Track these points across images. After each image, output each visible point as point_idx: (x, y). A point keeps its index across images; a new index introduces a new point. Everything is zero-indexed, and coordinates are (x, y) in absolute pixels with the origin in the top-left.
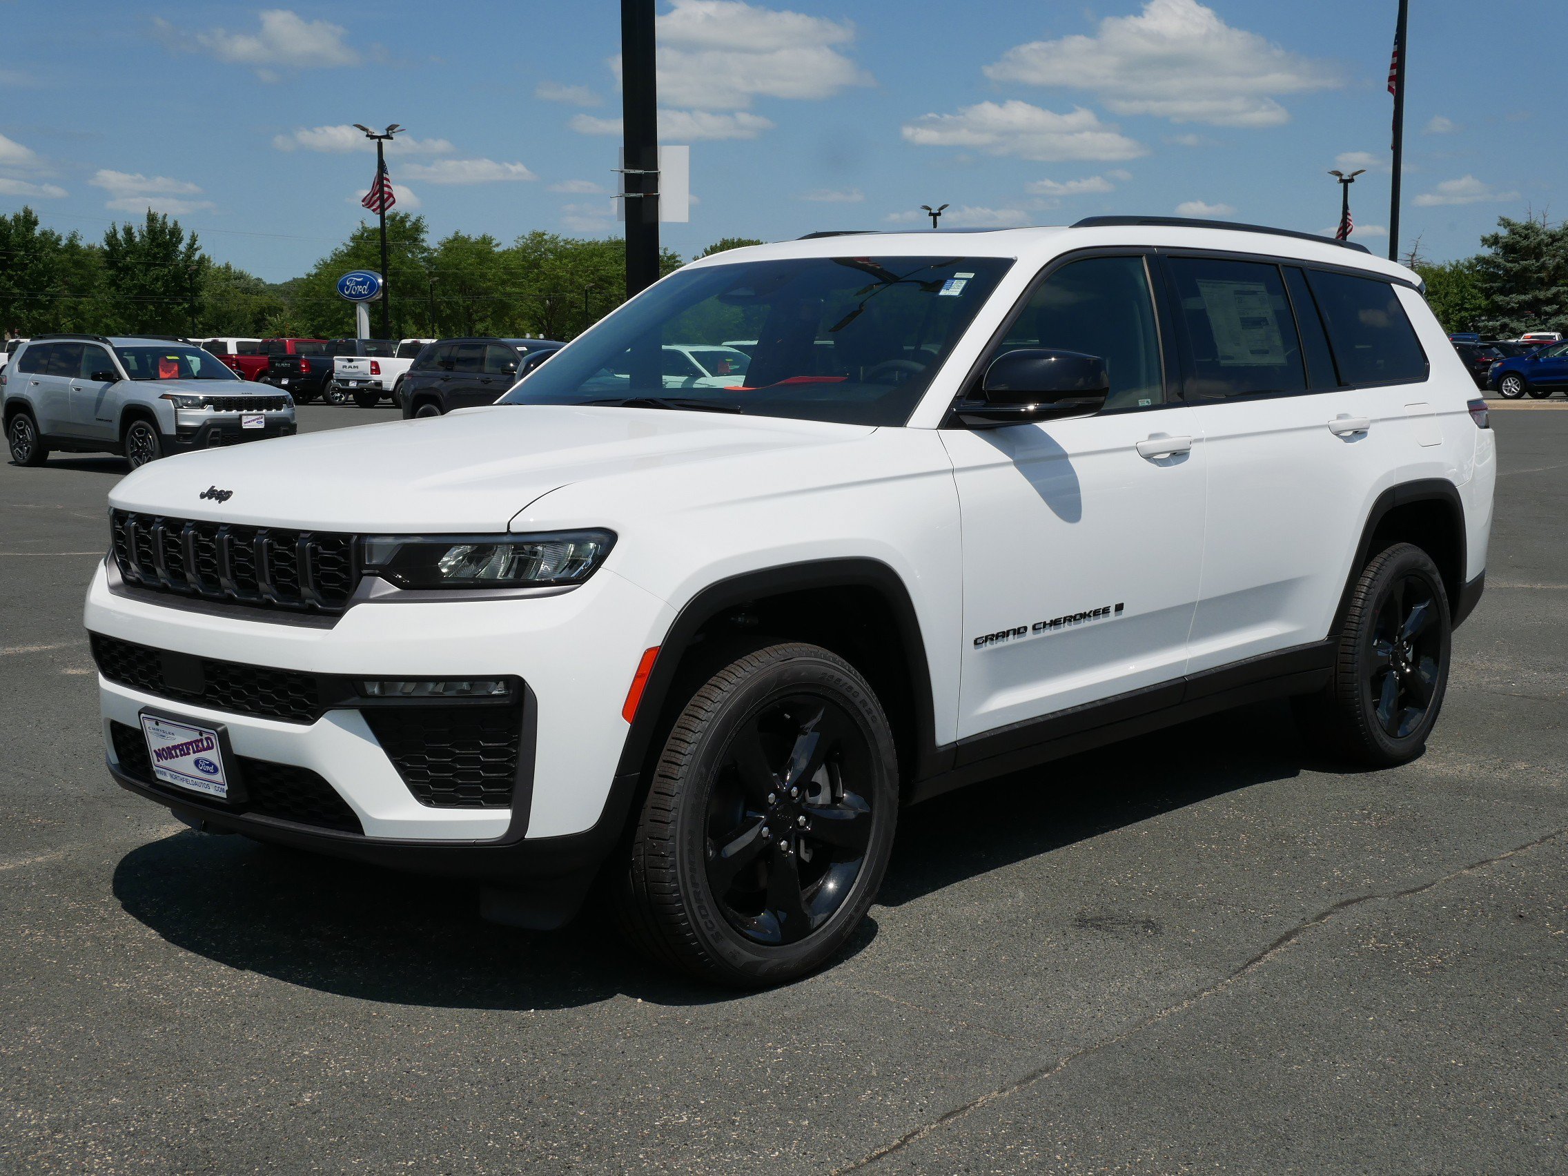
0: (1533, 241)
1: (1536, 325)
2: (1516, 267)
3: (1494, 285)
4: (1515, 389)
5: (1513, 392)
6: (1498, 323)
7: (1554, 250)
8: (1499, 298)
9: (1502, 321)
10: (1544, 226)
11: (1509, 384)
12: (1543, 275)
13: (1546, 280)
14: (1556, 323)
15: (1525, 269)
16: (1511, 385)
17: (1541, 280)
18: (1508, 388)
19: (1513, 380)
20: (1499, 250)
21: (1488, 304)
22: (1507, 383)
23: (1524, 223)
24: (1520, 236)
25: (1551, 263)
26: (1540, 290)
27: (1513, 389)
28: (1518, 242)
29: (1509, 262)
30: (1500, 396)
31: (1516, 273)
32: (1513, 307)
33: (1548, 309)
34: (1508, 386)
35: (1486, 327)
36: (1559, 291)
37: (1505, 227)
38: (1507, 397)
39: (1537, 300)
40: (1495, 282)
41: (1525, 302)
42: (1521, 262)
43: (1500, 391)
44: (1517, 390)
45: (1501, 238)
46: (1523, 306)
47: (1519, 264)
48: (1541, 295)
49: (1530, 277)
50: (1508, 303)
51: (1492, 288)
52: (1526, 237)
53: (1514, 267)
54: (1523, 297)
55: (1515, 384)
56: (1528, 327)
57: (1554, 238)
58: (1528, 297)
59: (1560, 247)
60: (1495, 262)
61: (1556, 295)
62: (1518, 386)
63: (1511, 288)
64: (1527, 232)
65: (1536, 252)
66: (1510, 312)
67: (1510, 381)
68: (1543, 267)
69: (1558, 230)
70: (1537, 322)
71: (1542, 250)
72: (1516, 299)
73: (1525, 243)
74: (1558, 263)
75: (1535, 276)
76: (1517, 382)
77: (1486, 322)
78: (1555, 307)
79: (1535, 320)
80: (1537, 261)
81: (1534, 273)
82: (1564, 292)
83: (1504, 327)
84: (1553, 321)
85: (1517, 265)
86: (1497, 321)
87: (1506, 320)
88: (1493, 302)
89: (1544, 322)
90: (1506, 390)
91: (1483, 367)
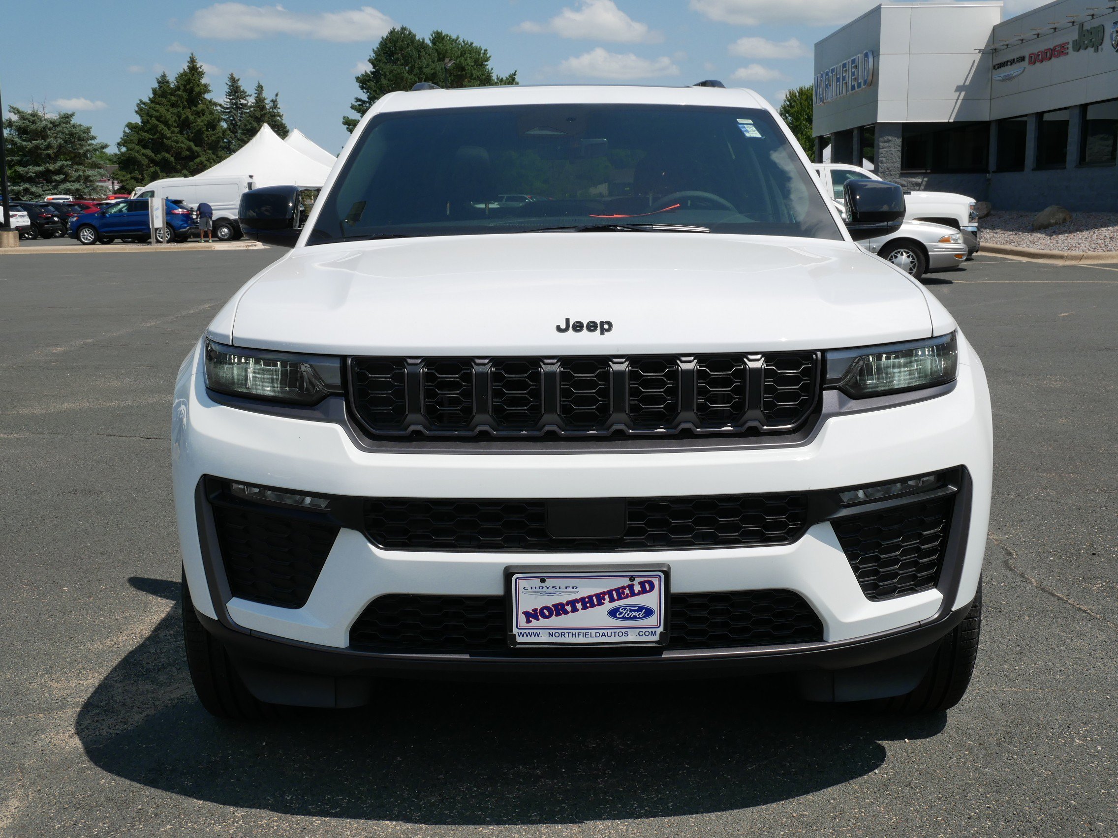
0: (40, 125)
1: (49, 190)
2: (29, 145)
3: (14, 158)
4: (90, 237)
5: (89, 240)
6: (21, 188)
7: (55, 133)
8: (19, 169)
9: (24, 186)
10: (44, 114)
11: (86, 234)
12: (50, 152)
13: (53, 156)
14: (65, 188)
15: (37, 147)
16: (87, 234)
17: (49, 155)
18: (85, 237)
19: (88, 230)
20: (13, 132)
21: (12, 173)
22: (83, 233)
23: (30, 112)
24: (29, 121)
25: (55, 143)
26: (49, 163)
27: (89, 238)
28: (28, 126)
29: (23, 141)
30: (79, 243)
31: (30, 150)
32: (31, 176)
33: (57, 178)
34: (84, 235)
35: (12, 190)
36: (63, 165)
37: (15, 114)
38: (84, 244)
39: (48, 171)
40: (14, 156)
41: (40, 172)
42: (33, 142)
43: (79, 239)
44: (92, 238)
45: (14, 122)
46: (39, 175)
47: (31, 143)
48: (51, 167)
49: (41, 154)
50: (27, 173)
51: (12, 161)
52: (34, 122)
53: (28, 145)
54: (37, 168)
55: (90, 233)
56: (44, 191)
57: (54, 124)
58: (41, 168)
59: (60, 131)
60: (13, 141)
61: (62, 167)
62: (92, 235)
63: (28, 161)
64: (33, 119)
65: (42, 134)
66: (30, 180)
67: (85, 231)
68: (49, 146)
69: (55, 118)
70: (50, 187)
71: (47, 133)
72: (32, 170)
73: (33, 127)
74: (60, 144)
75: (45, 152)
76: (91, 232)
77: (12, 187)
78: (62, 176)
79: (48, 186)
80: (45, 141)
81: (44, 150)
82: (67, 165)
83: (26, 190)
84: (62, 187)
85: (30, 144)
86: (20, 186)
87: (27, 185)
88: (15, 171)
89: (55, 187)
90: (84, 238)
91: (45, 221)
